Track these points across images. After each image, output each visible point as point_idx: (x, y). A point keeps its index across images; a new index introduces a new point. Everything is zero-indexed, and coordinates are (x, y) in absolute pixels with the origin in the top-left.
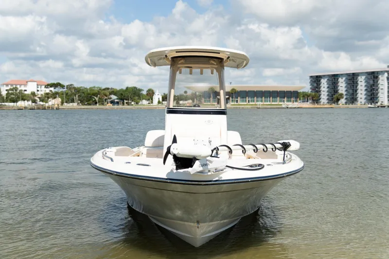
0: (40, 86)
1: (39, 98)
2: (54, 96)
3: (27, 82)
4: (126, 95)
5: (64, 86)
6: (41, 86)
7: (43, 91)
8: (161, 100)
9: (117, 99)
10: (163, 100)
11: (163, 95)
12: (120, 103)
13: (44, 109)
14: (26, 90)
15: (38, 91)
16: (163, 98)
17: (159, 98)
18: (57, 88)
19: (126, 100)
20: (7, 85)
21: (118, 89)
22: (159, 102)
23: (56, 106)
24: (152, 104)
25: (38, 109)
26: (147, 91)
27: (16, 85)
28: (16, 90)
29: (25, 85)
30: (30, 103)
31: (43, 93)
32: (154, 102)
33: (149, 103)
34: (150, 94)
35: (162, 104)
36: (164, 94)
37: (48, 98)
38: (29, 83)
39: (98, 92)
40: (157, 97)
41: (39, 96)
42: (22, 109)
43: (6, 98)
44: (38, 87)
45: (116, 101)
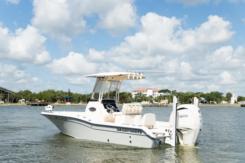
0: (154, 92)
1: (154, 99)
2: (164, 98)
3: (147, 89)
4: (211, 97)
5: (171, 92)
6: (155, 92)
7: (157, 94)
8: (236, 100)
9: (205, 100)
10: (238, 101)
11: (238, 97)
12: (207, 103)
13: (158, 106)
14: (146, 95)
15: (153, 95)
16: (238, 99)
17: (235, 99)
18: (166, 93)
19: (211, 101)
20: (135, 92)
21: (205, 93)
22: (235, 102)
23: (166, 104)
24: (230, 104)
25: (155, 106)
26: (227, 94)
27: (141, 91)
28: (141, 95)
29: (146, 91)
30: (149, 102)
31: (156, 96)
32: (231, 102)
33: (228, 103)
34: (229, 96)
35: (238, 103)
36: (239, 96)
37: (160, 99)
38: (148, 90)
39: (193, 95)
40: (234, 99)
41: (154, 98)
42: (145, 106)
43: (135, 99)
44: (153, 93)
45: (204, 101)
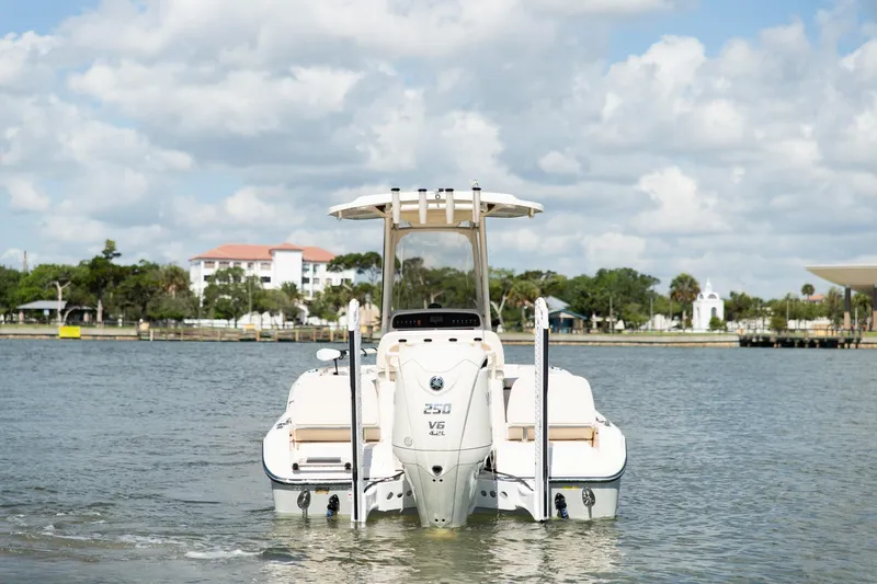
0: (311, 267)
1: (308, 304)
2: (359, 296)
3: (271, 252)
4: (598, 297)
6: (316, 264)
7: (325, 279)
8: (720, 315)
9: (567, 310)
10: (729, 317)
11: (729, 298)
12: (576, 323)
14: (267, 280)
15: (305, 280)
16: (727, 308)
17: (714, 310)
18: (367, 273)
19: (597, 315)
20: (209, 262)
21: (570, 277)
22: (714, 324)
23: (365, 330)
24: (688, 331)
25: (306, 339)
26: (674, 284)
27: (238, 261)
28: (237, 278)
29: (266, 262)
30: (279, 319)
31: (320, 288)
32: (695, 321)
33: (679, 327)
34: (685, 293)
35: (726, 329)
36: (732, 294)
37: (338, 304)
38: (278, 254)
39: (505, 285)
40: (707, 307)
41: (309, 298)
42: (254, 340)
43: (205, 303)
44: (305, 270)
45: (563, 315)
